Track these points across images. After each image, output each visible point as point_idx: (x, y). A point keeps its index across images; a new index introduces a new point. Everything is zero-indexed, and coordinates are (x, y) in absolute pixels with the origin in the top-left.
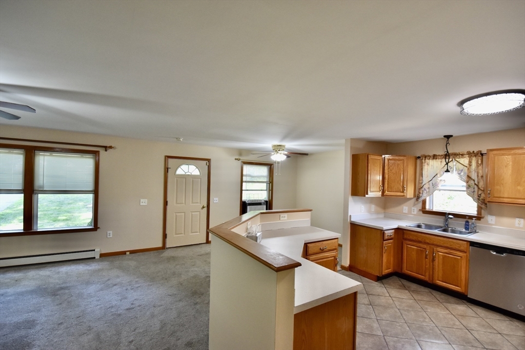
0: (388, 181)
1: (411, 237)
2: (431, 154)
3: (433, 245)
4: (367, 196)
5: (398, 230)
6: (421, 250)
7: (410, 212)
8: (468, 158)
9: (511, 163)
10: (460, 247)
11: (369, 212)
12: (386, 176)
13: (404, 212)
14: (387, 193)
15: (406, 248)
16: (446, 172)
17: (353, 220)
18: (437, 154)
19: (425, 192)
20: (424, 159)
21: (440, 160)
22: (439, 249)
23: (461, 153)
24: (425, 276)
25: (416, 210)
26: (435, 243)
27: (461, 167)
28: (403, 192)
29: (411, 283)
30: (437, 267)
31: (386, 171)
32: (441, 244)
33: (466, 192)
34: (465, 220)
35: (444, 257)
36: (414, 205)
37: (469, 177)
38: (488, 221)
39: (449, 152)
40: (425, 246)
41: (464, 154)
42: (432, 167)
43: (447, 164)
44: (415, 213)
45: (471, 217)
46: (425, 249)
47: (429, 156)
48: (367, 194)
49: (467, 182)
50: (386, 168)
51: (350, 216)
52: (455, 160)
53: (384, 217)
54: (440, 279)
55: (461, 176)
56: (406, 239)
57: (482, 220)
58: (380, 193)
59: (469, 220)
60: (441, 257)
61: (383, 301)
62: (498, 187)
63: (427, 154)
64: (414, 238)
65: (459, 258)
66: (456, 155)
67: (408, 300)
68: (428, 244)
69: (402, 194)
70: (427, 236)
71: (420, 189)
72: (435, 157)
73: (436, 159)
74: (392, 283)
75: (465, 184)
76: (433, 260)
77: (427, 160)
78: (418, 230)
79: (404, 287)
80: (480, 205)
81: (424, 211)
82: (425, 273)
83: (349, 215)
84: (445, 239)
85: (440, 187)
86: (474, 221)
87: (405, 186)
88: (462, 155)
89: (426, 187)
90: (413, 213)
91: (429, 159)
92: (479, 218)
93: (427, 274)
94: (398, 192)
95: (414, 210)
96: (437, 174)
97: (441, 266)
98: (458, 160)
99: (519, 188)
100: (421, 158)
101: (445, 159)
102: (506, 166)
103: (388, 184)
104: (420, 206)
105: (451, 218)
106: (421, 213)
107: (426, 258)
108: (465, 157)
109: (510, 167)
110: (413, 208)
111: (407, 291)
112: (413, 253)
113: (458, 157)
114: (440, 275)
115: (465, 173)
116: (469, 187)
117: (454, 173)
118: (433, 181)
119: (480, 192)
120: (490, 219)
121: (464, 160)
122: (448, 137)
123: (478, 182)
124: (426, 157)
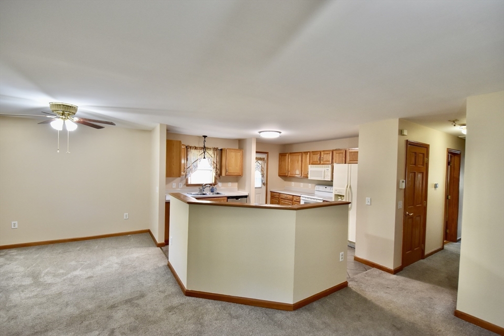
2: (194, 146)
7: (177, 186)
8: (213, 151)
13: (173, 187)
16: (203, 158)
18: (197, 146)
19: (190, 171)
21: (199, 150)
25: (182, 184)
27: (209, 156)
36: (181, 181)
37: (214, 163)
38: (218, 186)
39: (205, 146)
41: (211, 149)
42: (194, 155)
43: (204, 153)
45: (212, 184)
52: (207, 152)
55: (210, 161)
57: (216, 185)
62: (230, 168)
66: (208, 148)
72: (196, 148)
75: (212, 166)
77: (191, 150)
80: (217, 177)
81: (187, 185)
84: (217, 198)
85: (198, 168)
86: (214, 186)
89: (191, 167)
90: (180, 187)
91: (193, 149)
92: (215, 183)
96: (197, 159)
99: (237, 168)
100: (188, 148)
101: (203, 150)
104: (184, 182)
105: (207, 186)
106: (185, 186)
110: (180, 184)
113: (208, 150)
116: (213, 168)
117: (206, 159)
118: (195, 164)
119: (217, 170)
120: (220, 184)
121: (211, 152)
122: (205, 137)
123: (217, 165)
124: (191, 147)
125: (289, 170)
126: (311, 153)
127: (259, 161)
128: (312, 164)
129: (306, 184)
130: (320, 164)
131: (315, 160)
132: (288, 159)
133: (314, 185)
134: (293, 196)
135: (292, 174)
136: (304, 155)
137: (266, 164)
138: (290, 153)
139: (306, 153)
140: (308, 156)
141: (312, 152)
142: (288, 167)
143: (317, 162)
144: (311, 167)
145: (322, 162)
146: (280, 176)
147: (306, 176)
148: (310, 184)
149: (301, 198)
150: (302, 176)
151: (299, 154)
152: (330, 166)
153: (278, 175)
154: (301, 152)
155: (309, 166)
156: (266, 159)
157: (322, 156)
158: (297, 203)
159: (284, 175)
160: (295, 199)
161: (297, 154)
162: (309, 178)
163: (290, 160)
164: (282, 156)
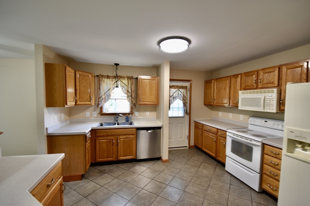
0: (79, 93)
1: (102, 134)
2: (106, 75)
3: (117, 135)
4: (66, 106)
5: (93, 131)
6: (109, 141)
7: (91, 116)
8: (127, 80)
9: (148, 84)
10: (132, 132)
11: (61, 121)
12: (78, 88)
13: (87, 116)
14: (78, 103)
15: (98, 143)
16: (116, 87)
17: (49, 132)
18: (109, 75)
19: (103, 100)
20: (101, 77)
21: (111, 79)
22: (121, 137)
23: (123, 76)
24: (113, 158)
25: (96, 114)
26: (118, 134)
27: (123, 85)
28: (90, 101)
29: (102, 166)
30: (120, 149)
31: (78, 84)
32: (122, 134)
33: (127, 100)
34: (126, 116)
35: (124, 141)
36: (95, 110)
37: (128, 91)
38: (135, 115)
39: (118, 75)
40: (112, 138)
41: (125, 77)
42: (106, 84)
43: (117, 82)
44: (95, 116)
45: (129, 114)
46: (112, 139)
47: (104, 76)
48: (66, 104)
49: (127, 94)
50: (77, 81)
51: (47, 128)
52: (120, 80)
53: (70, 123)
54: (122, 155)
55: (123, 90)
56: (98, 136)
57: (133, 114)
58: (74, 103)
59: (129, 116)
60: (122, 142)
61: (101, 194)
62: (144, 96)
63: (103, 75)
64: (105, 134)
65: (132, 139)
66: (121, 77)
67: (113, 181)
68: (114, 135)
69: (89, 103)
70: (113, 130)
71: (99, 99)
72: (108, 77)
73: (109, 78)
74: (92, 174)
75: (126, 95)
76: (117, 145)
77: (103, 79)
78: (102, 127)
79: (102, 172)
80: (133, 106)
81: (102, 114)
82: (113, 155)
83: (45, 128)
84: (124, 130)
85: (112, 98)
86: (130, 116)
87: (92, 97)
88: (124, 77)
89: (103, 97)
90: (93, 116)
91: (105, 78)
92: (132, 113)
93: (114, 156)
94: (87, 101)
95: (94, 114)
96: (110, 89)
97: (122, 147)
98: (121, 80)
99: (152, 97)
100: (99, 77)
101: (116, 79)
102: (147, 86)
103: (79, 95)
104: (98, 110)
105: (121, 116)
106: (100, 115)
107: (113, 145)
108: (125, 79)
109: (148, 86)
110: (93, 113)
111: (106, 175)
112: (104, 145)
113: (122, 78)
114: (122, 153)
115: (125, 89)
116: (128, 97)
117: (120, 88)
118: (108, 93)
119: (133, 100)
120: (136, 114)
121: (125, 81)
122: (117, 65)
123: (132, 94)
124: (102, 76)
125: (215, 98)
126: (243, 76)
127: (180, 90)
128: (244, 89)
129: (236, 115)
130: (257, 88)
131: (250, 84)
132: (214, 86)
133: (247, 117)
134: (218, 129)
135: (218, 103)
136: (233, 79)
137: (189, 93)
138: (216, 79)
139: (236, 76)
140: (239, 79)
141: (245, 73)
142: (214, 95)
143: (253, 85)
144: (243, 93)
145: (260, 86)
146: (205, 105)
147: (235, 105)
148: (241, 115)
149: (227, 133)
150: (231, 105)
151: (227, 78)
152: (275, 90)
153: (203, 104)
154: (230, 76)
155: (240, 92)
156: (189, 87)
157: (261, 77)
158: (223, 138)
159: (209, 104)
160: (219, 133)
161: (224, 79)
162: (239, 108)
163: (215, 87)
164: (208, 83)
